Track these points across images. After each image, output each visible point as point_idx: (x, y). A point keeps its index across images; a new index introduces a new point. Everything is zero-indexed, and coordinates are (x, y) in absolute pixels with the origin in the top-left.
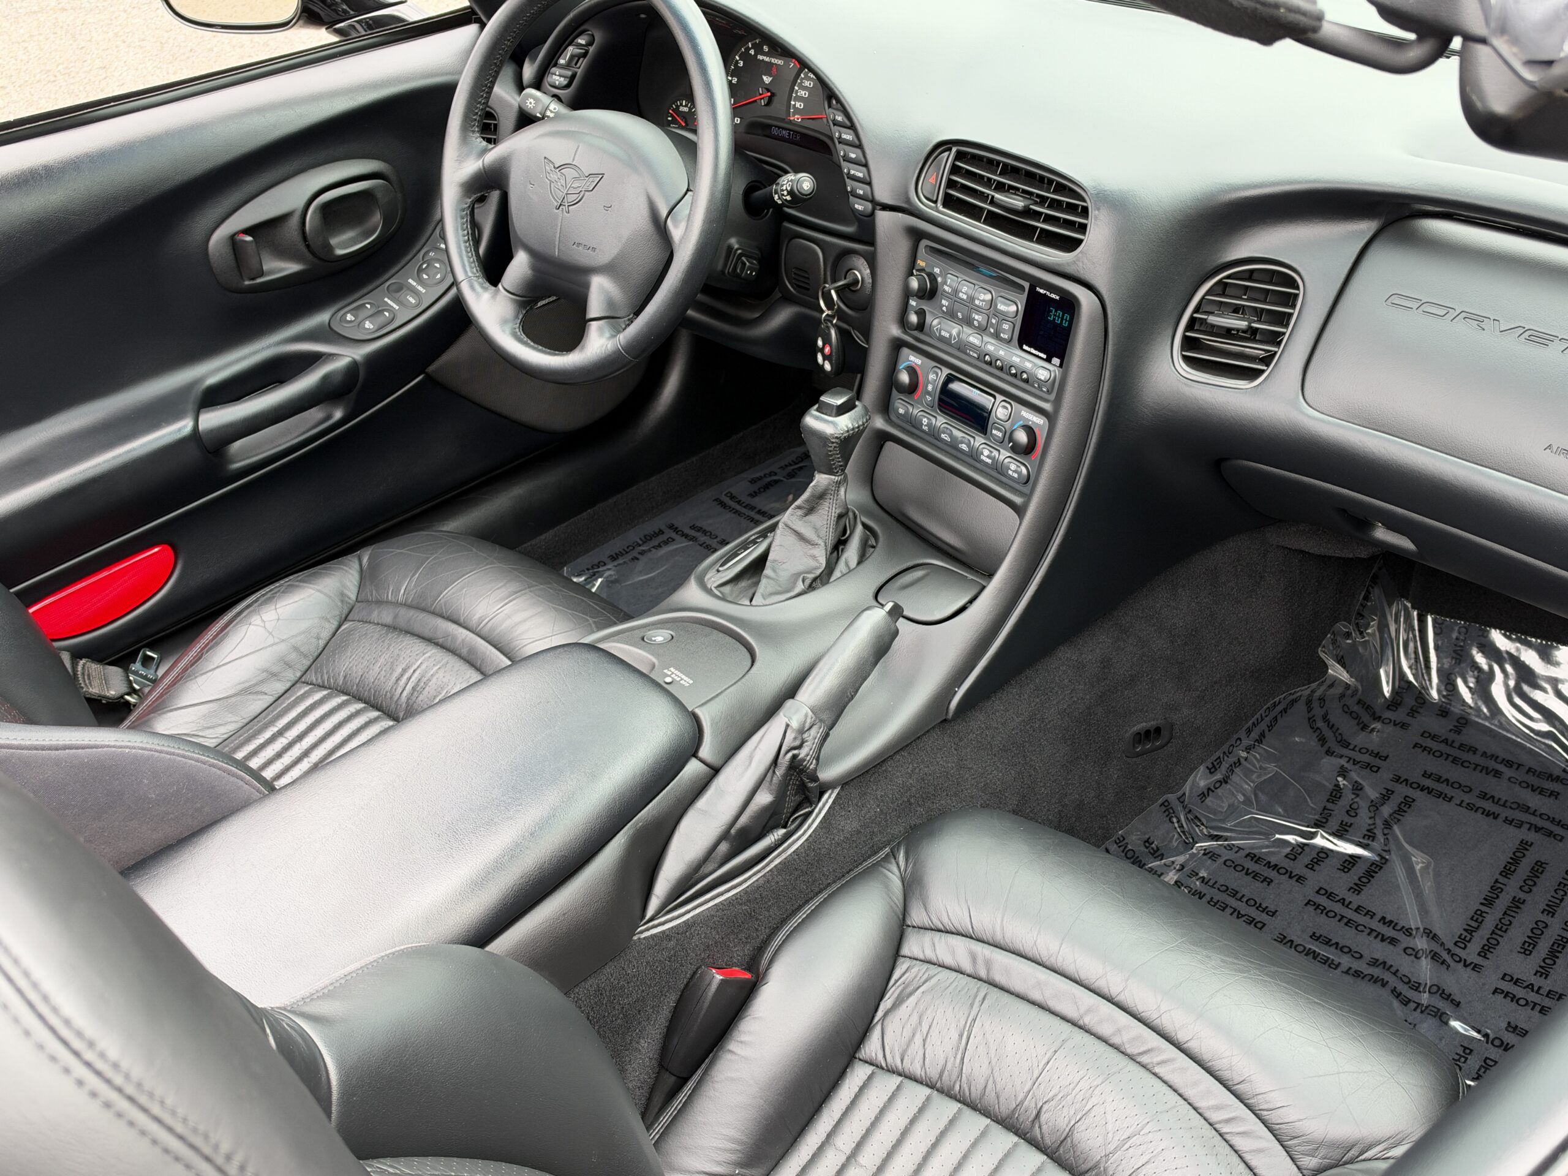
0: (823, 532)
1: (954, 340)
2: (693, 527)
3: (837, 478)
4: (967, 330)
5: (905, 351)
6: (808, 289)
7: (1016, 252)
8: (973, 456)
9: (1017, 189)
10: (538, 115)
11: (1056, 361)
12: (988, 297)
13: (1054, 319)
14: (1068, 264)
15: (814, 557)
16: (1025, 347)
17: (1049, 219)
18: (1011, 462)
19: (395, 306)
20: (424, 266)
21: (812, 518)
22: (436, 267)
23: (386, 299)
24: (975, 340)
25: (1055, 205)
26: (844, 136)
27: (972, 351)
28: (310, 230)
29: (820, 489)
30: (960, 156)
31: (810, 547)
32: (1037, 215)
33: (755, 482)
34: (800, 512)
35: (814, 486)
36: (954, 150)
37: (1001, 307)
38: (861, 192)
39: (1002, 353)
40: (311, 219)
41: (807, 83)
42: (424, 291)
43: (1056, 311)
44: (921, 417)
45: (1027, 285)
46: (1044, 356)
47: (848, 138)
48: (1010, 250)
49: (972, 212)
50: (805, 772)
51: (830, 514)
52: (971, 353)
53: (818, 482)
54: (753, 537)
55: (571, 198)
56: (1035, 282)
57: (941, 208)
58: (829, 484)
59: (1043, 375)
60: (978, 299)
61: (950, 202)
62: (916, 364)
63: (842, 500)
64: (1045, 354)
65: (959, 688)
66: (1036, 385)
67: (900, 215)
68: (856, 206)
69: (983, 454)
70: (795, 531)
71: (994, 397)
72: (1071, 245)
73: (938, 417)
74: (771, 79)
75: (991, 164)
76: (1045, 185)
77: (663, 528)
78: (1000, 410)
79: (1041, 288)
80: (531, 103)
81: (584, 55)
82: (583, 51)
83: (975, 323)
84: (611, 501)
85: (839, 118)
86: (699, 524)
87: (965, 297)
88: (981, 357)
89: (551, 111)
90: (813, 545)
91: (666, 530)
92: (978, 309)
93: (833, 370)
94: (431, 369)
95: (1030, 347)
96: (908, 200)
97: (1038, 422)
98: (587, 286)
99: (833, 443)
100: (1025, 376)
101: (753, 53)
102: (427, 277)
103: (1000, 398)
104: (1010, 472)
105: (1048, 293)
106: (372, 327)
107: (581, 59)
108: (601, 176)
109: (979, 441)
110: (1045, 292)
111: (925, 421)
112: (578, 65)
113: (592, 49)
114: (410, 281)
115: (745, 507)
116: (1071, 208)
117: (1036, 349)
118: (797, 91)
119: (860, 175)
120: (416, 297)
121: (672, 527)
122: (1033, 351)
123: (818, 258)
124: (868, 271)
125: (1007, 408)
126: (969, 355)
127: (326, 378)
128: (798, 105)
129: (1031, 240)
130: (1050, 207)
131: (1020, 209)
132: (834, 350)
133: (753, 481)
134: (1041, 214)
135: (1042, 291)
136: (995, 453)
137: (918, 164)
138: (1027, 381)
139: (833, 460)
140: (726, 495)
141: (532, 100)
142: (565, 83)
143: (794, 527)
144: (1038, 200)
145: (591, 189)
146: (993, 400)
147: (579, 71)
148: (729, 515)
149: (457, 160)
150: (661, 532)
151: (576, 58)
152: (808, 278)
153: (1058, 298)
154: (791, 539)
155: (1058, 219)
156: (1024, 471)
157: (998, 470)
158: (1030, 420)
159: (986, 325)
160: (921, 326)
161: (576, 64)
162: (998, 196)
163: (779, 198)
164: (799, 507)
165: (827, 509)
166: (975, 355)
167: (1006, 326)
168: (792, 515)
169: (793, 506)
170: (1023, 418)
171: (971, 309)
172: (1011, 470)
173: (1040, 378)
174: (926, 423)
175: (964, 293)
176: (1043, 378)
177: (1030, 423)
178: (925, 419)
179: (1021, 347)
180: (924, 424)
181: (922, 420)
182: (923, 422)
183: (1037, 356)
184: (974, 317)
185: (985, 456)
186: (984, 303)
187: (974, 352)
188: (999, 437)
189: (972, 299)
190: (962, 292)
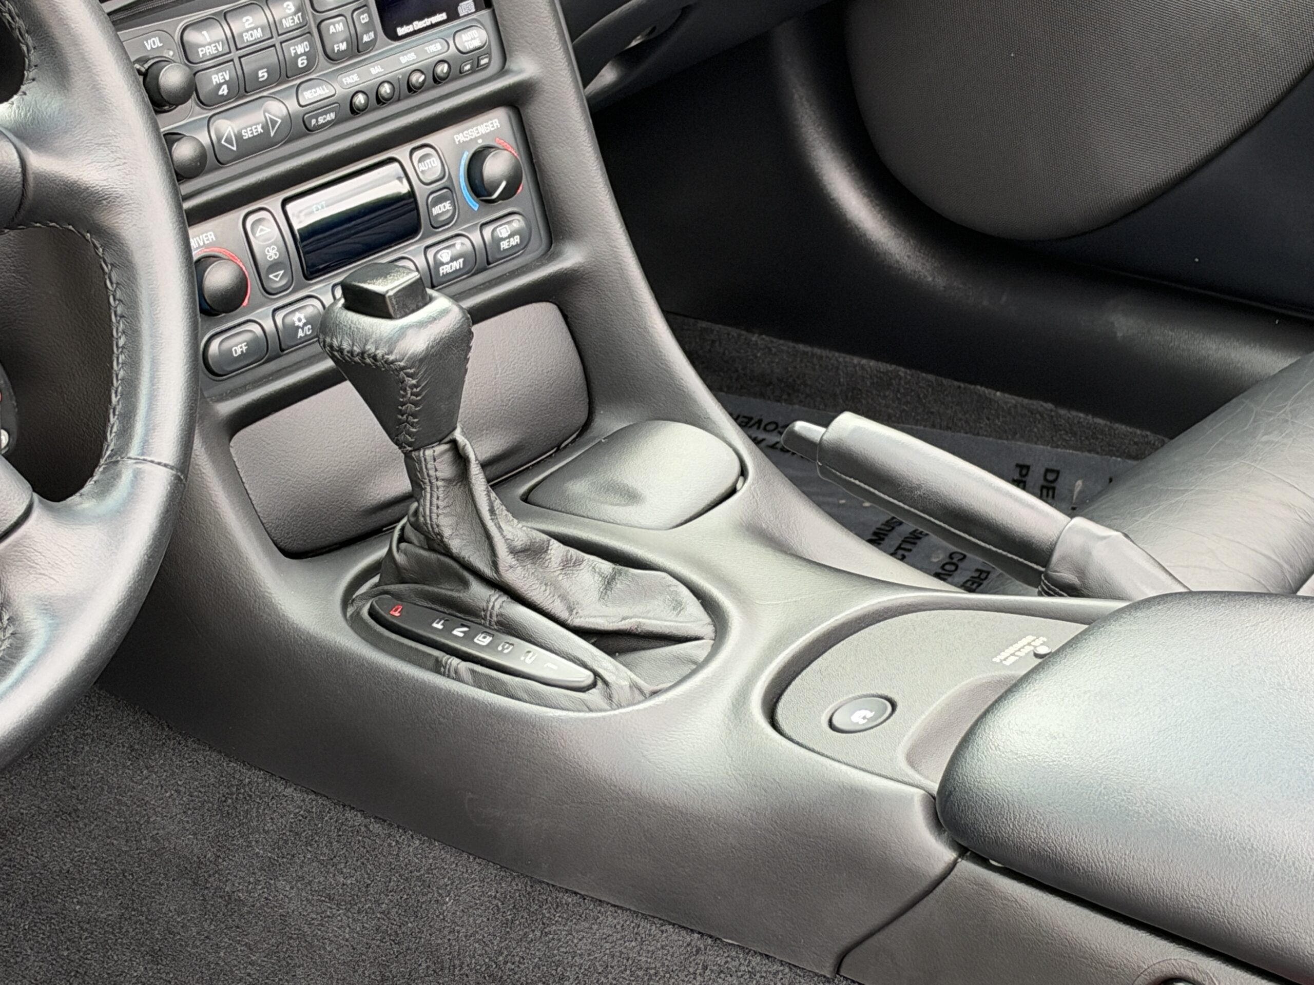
1: (273, 128)
4: (291, 89)
11: (467, 7)
16: (401, 31)
18: (495, 229)
24: (310, 95)
27: (321, 114)
39: (376, 70)
46: (442, 16)
52: (321, 120)
59: (471, 40)
60: (286, 17)
64: (440, 12)
66: (468, 67)
69: (443, 264)
71: (396, 159)
73: (315, 290)
83: (302, 61)
87: (258, 34)
88: (345, 110)
92: (293, 34)
95: (409, 22)
97: (490, 129)
100: (443, 69)
103: (401, 153)
104: (504, 245)
109: (418, 252)
111: (298, 318)
117: (421, 19)
122: (418, 25)
125: (428, 157)
126: (317, 128)
136: (461, 245)
146: (396, 165)
157: (483, 262)
158: (476, 139)
166: (331, 116)
170: (464, 145)
171: (281, 43)
172: (504, 239)
173: (472, 47)
174: (304, 321)
175: (252, 29)
176: (477, 43)
177: (480, 141)
178: (297, 315)
179: (395, 37)
180: (301, 324)
181: (294, 323)
182: (297, 324)
183: (432, 26)
184: (296, 53)
185: (447, 263)
186: (300, 14)
187: (325, 113)
188: (448, 211)
189: (273, 27)
190: (247, 31)
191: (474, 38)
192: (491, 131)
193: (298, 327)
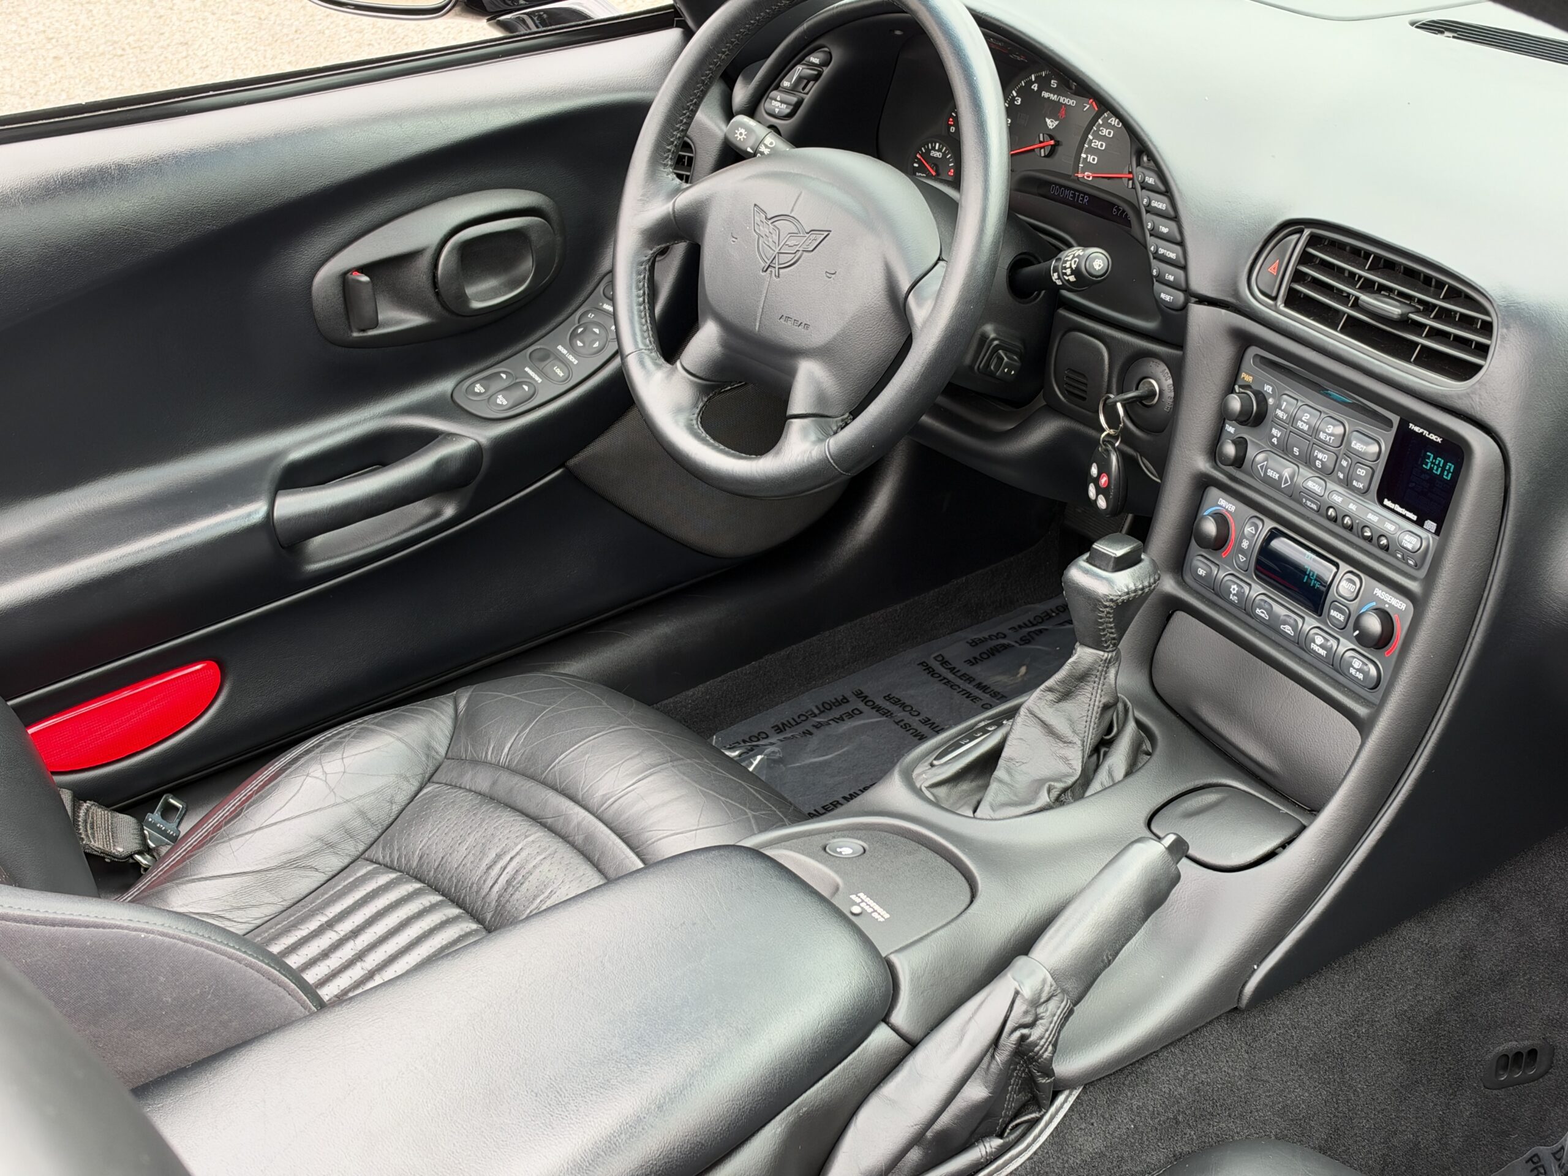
0: (1081, 726)
1: (1285, 484)
2: (888, 698)
3: (1106, 655)
4: (1305, 472)
5: (1214, 492)
6: (1084, 399)
7: (1385, 373)
8: (1301, 643)
9: (1390, 290)
10: (749, 150)
11: (1431, 525)
12: (1339, 430)
13: (1431, 468)
14: (1459, 397)
15: (1065, 760)
16: (1386, 502)
17: (1435, 334)
18: (1354, 657)
19: (537, 378)
20: (580, 330)
21: (1067, 706)
22: (595, 333)
23: (527, 369)
24: (1314, 485)
25: (1444, 315)
26: (1154, 204)
27: (1310, 500)
28: (442, 273)
29: (1082, 668)
30: (1314, 241)
31: (1061, 745)
32: (1418, 327)
33: (977, 644)
34: (1050, 696)
35: (1075, 662)
36: (1307, 232)
37: (1357, 445)
38: (1171, 278)
39: (1352, 507)
40: (445, 260)
41: (1105, 132)
42: (576, 362)
43: (1435, 458)
44: (1229, 583)
45: (1396, 419)
46: (1414, 518)
47: (1160, 207)
48: (1377, 370)
49: (1327, 316)
50: (1036, 1061)
51: (1092, 703)
52: (1309, 503)
53: (1079, 657)
54: (983, 724)
55: (784, 259)
56: (1408, 416)
57: (1282, 307)
58: (1095, 662)
59: (1410, 542)
60: (1324, 432)
61: (1294, 301)
62: (1227, 510)
63: (1110, 685)
64: (1414, 514)
65: (1258, 966)
66: (1399, 556)
67: (1223, 311)
68: (1163, 296)
69: (1314, 642)
70: (1042, 721)
71: (1337, 566)
72: (1465, 371)
73: (1253, 585)
74: (1057, 123)
75: (1357, 255)
76: (1432, 289)
77: (848, 694)
78: (1344, 583)
79: (1416, 425)
80: (741, 134)
81: (816, 78)
82: (816, 72)
83: (1318, 464)
84: (783, 653)
85: (1151, 180)
86: (897, 694)
87: (1306, 428)
88: (1323, 509)
89: (766, 147)
90: (1065, 742)
91: (852, 698)
92: (1323, 446)
93: (1110, 509)
94: (572, 462)
95: (1394, 502)
96: (1236, 293)
97: (1398, 606)
98: (792, 373)
99: (1106, 607)
100: (1384, 541)
101: (1036, 89)
102: (581, 345)
103: (1344, 567)
104: (1352, 671)
105: (1426, 433)
106: (505, 403)
107: (811, 83)
108: (826, 233)
109: (1309, 623)
110: (1421, 430)
111: (1234, 589)
112: (806, 90)
113: (826, 71)
114: (560, 348)
115: (960, 677)
116: (1466, 322)
117: (1402, 507)
118: (1091, 141)
119: (1173, 256)
120: (566, 370)
121: (859, 695)
122: (1397, 508)
123: (1102, 359)
124: (1170, 381)
125: (1354, 583)
126: (1305, 506)
127: (440, 464)
128: (1090, 158)
129: (1408, 360)
130: (1437, 318)
131: (1395, 317)
132: (1113, 481)
133: (974, 643)
134: (1424, 326)
135: (1417, 429)
136: (1332, 642)
137: (1255, 246)
138: (1386, 548)
139: (1104, 630)
140: (935, 658)
141: (743, 131)
142: (788, 111)
143: (1040, 716)
144: (1421, 308)
145: (811, 249)
146: (1334, 569)
147: (807, 98)
148: (938, 686)
149: (641, 200)
150: (845, 700)
151: (805, 81)
152: (1086, 384)
153: (1439, 440)
154: (1037, 731)
155: (1446, 335)
156: (1373, 671)
157: (1335, 666)
158: (1386, 603)
159: (1332, 467)
160: (1239, 461)
161: (804, 88)
162: (1365, 298)
163: (1059, 278)
164: (1050, 690)
165: (1089, 695)
166: (1314, 507)
167: (1361, 472)
168: (1040, 699)
169: (1042, 687)
170: (1377, 599)
171: (1314, 444)
172: (1354, 668)
173: (1405, 546)
174: (1235, 592)
175: (1304, 422)
176: (1410, 547)
177: (1387, 606)
178: (1235, 586)
179: (1381, 503)
180: (1233, 592)
181: (1230, 588)
182: (1231, 590)
183: (1404, 516)
184: (1317, 456)
185: (1317, 645)
186: (1332, 438)
187: (1312, 502)
188: (1340, 621)
189: (1315, 431)
190: (1302, 421)
191: (1411, 543)
192: (1397, 608)
193: (1231, 592)
